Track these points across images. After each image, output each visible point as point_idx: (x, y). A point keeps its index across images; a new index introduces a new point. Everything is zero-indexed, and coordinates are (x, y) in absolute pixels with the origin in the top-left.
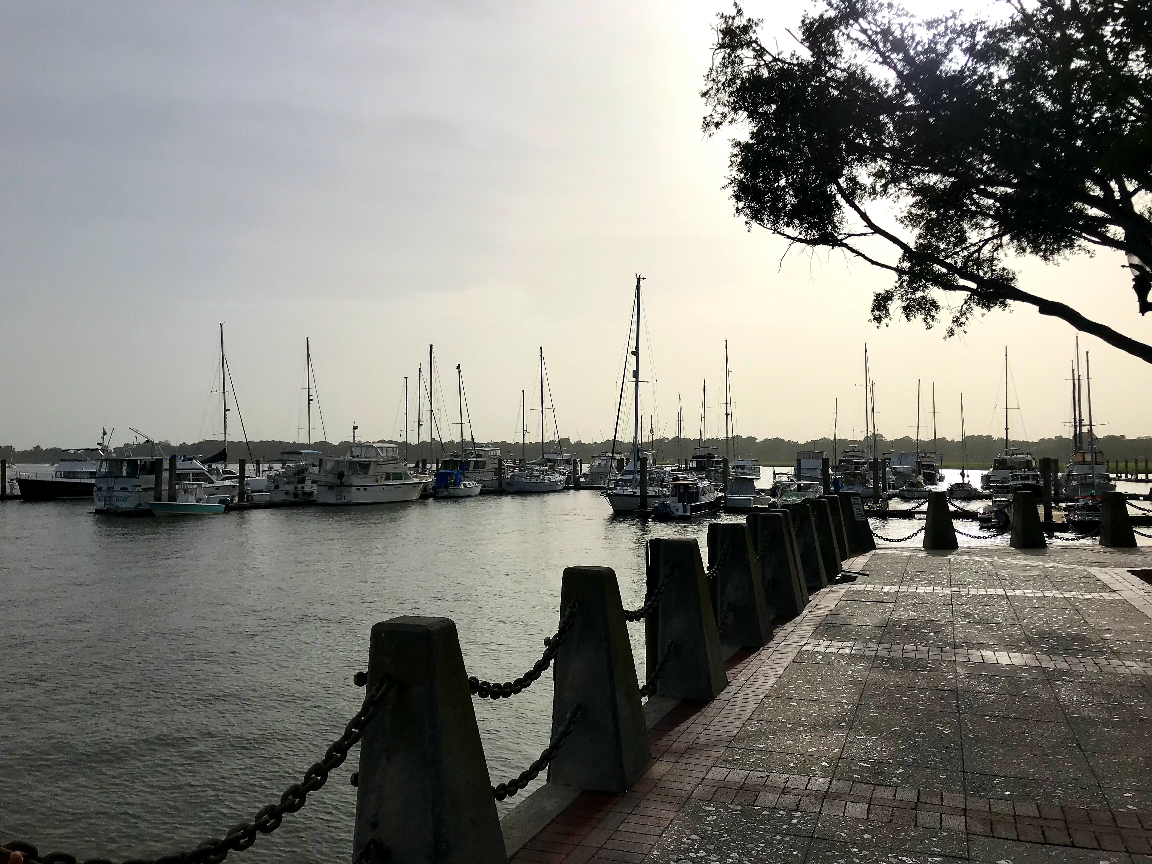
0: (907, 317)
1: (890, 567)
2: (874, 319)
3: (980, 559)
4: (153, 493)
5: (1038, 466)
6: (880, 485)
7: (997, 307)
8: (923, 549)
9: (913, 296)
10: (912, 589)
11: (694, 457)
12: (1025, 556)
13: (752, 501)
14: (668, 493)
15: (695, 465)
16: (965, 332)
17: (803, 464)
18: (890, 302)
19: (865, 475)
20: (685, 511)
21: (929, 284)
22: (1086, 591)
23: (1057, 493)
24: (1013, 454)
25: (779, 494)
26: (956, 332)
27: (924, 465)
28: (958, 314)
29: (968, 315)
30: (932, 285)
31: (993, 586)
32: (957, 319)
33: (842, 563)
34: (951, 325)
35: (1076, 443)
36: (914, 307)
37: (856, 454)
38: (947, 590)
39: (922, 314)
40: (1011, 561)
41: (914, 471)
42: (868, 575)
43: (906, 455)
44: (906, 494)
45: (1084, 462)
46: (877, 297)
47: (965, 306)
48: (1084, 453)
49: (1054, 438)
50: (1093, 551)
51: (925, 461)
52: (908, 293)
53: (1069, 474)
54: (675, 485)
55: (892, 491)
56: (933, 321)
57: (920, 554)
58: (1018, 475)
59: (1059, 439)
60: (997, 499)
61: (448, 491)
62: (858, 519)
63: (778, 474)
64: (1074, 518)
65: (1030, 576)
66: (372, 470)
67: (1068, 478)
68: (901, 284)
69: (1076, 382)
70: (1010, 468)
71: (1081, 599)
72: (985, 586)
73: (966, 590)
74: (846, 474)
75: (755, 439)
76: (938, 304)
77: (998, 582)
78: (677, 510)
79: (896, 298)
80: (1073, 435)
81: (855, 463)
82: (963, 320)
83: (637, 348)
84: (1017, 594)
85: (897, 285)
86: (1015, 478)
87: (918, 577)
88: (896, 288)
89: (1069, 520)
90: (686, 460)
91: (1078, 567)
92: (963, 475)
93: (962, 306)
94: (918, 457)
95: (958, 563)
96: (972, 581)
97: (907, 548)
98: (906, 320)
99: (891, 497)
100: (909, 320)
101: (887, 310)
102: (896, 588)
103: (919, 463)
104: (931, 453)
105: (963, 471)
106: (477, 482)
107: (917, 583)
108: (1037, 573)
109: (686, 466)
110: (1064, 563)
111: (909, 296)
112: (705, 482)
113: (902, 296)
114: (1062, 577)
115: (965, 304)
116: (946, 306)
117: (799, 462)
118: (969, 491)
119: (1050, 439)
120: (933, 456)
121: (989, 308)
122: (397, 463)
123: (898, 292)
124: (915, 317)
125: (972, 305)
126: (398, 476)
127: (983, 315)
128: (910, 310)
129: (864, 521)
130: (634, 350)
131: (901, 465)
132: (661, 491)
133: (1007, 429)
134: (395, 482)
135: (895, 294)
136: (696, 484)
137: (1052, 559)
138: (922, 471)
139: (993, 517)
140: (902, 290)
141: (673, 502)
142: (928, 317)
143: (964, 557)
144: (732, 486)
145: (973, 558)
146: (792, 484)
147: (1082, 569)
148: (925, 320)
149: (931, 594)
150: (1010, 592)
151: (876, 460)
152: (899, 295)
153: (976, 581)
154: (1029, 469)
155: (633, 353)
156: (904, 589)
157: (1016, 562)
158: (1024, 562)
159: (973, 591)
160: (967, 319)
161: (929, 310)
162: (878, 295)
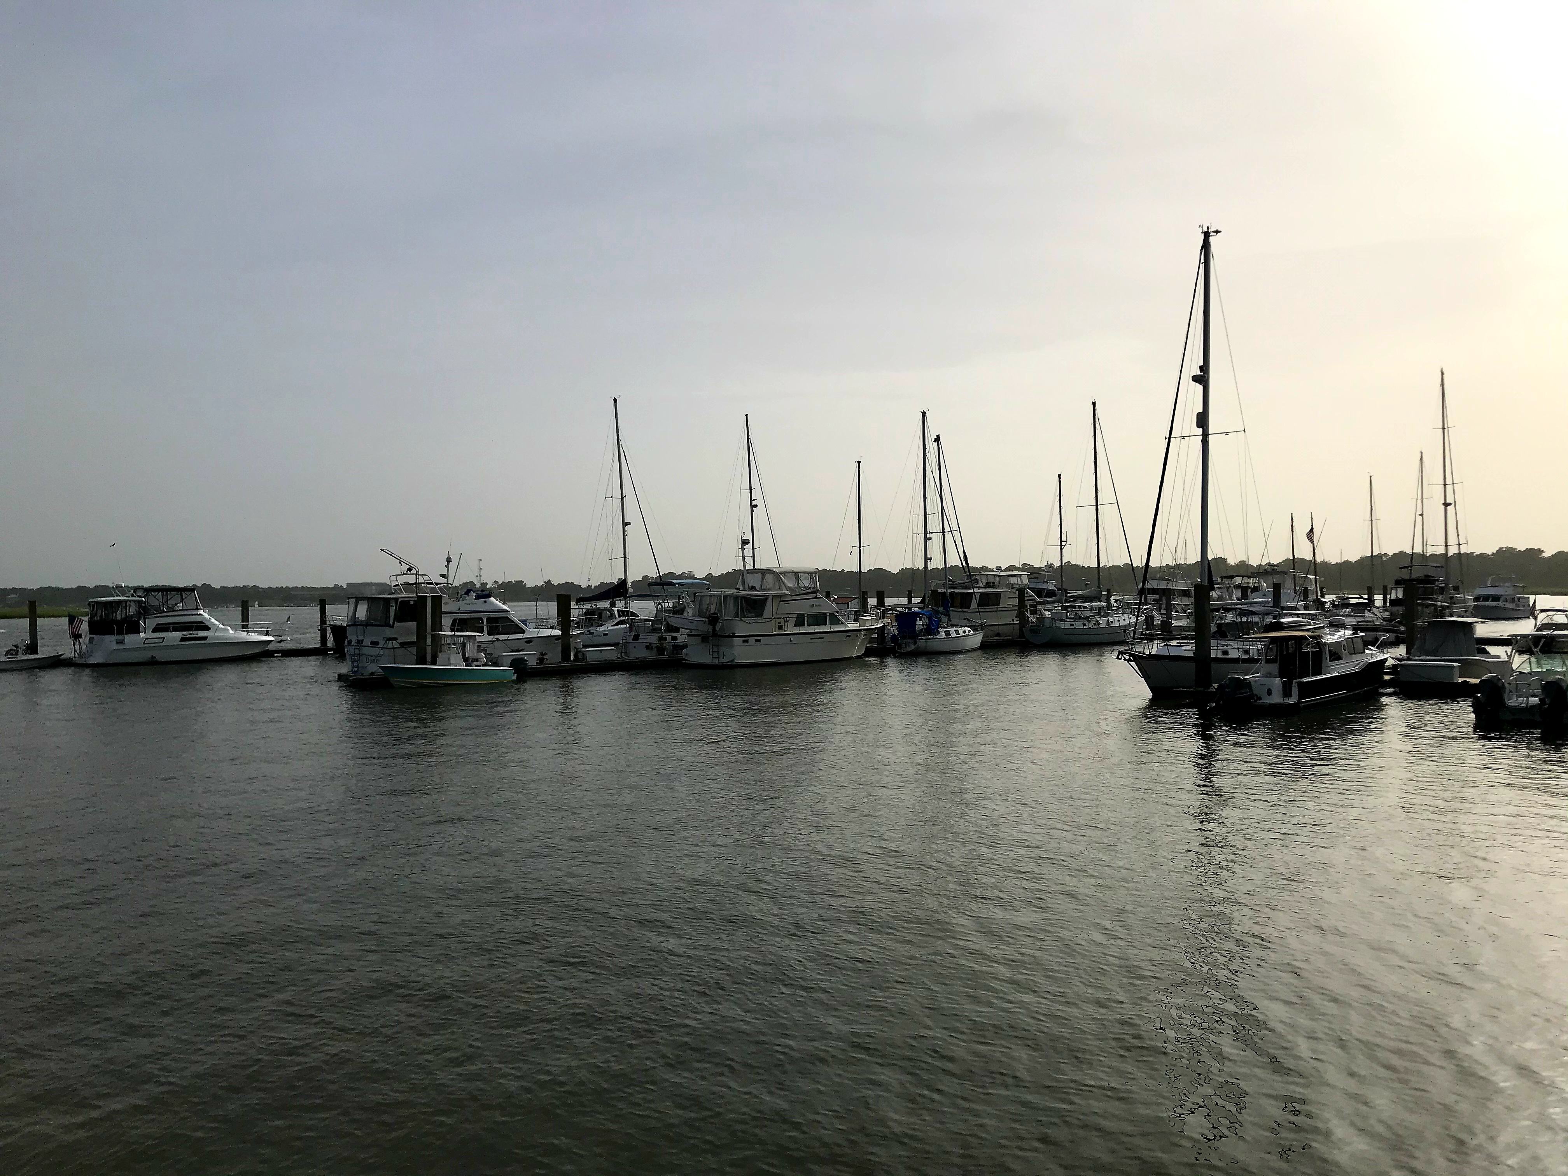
4: (414, 650)
20: (1287, 693)
54: (1273, 639)
61: (915, 643)
63: (1543, 611)
66: (768, 612)
78: (1269, 692)
83: (1204, 368)
106: (975, 629)
112: (1341, 633)
122: (816, 598)
126: (819, 619)
130: (1198, 372)
134: (811, 629)
141: (1265, 675)
144: (1423, 637)
155: (1196, 379)
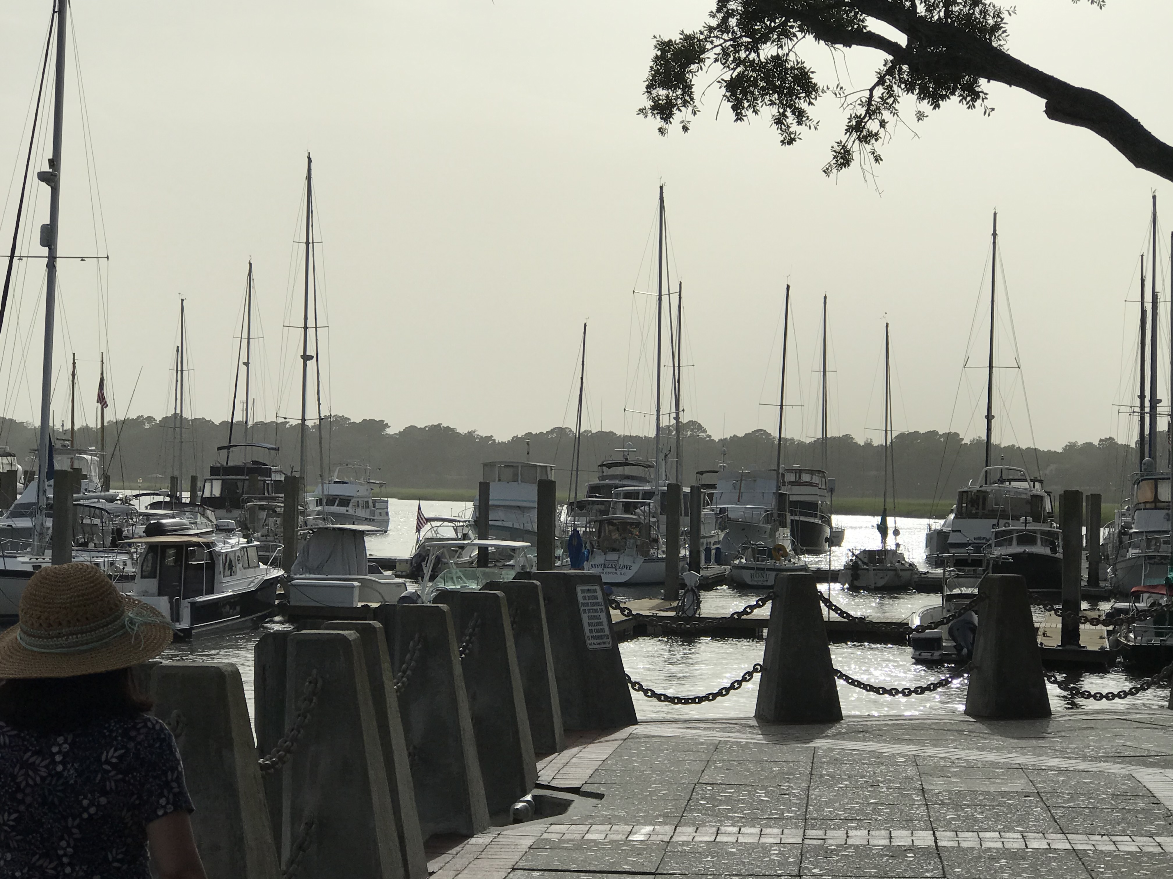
0: (734, 108)
1: (662, 772)
2: (653, 108)
3: (887, 749)
5: (1057, 510)
6: (684, 552)
7: (955, 99)
8: (754, 723)
9: (753, 56)
10: (706, 836)
11: (215, 471)
12: (998, 741)
13: (356, 593)
14: (130, 569)
15: (217, 493)
16: (878, 159)
17: (496, 495)
18: (694, 67)
19: (649, 527)
21: (794, 26)
22: (1124, 833)
23: (1094, 578)
24: (1002, 481)
25: (427, 571)
26: (856, 156)
27: (795, 504)
28: (862, 111)
29: (886, 115)
30: (801, 30)
31: (908, 823)
32: (859, 123)
33: (539, 765)
34: (844, 139)
35: (1142, 457)
36: (756, 86)
37: (628, 470)
38: (793, 836)
39: (772, 103)
40: (962, 754)
41: (768, 518)
42: (600, 796)
43: (752, 477)
44: (747, 576)
45: (1156, 503)
46: (663, 51)
47: (879, 91)
48: (1156, 480)
49: (1096, 443)
50: (1153, 725)
51: (797, 494)
52: (740, 45)
53: (1124, 532)
54: (152, 548)
55: (714, 569)
56: (800, 123)
57: (744, 738)
58: (1011, 532)
59: (1109, 443)
60: (956, 591)
62: (592, 644)
63: (429, 520)
64: (1126, 637)
65: (1004, 794)
67: (1121, 542)
68: (725, 20)
69: (1149, 307)
70: (991, 514)
71: (1109, 854)
72: (889, 824)
73: (841, 833)
74: (601, 522)
75: (382, 425)
76: (815, 79)
77: (922, 811)
79: (710, 56)
80: (1135, 437)
81: (628, 495)
82: (873, 125)
83: (54, 162)
84: (964, 845)
85: (714, 23)
86: (1003, 538)
87: (728, 800)
88: (711, 29)
89: (1116, 643)
90: (194, 479)
91: (1116, 769)
92: (883, 529)
93: (871, 90)
94: (781, 482)
95: (836, 762)
96: (861, 811)
97: (714, 721)
98: (733, 115)
99: (709, 585)
100: (739, 117)
101: (687, 89)
102: (664, 831)
103: (781, 498)
104: (811, 472)
105: (884, 521)
107: (721, 817)
108: (1019, 784)
109: (193, 496)
110: (1085, 758)
111: (743, 55)
112: (233, 541)
113: (725, 53)
114: (1072, 798)
115: (877, 84)
116: (833, 86)
117: (484, 489)
118: (895, 570)
119: (1089, 445)
120: (816, 479)
121: (936, 99)
123: (717, 42)
124: (756, 112)
125: (895, 87)
127: (920, 116)
128: (745, 93)
129: (606, 650)
130: (46, 168)
131: (739, 501)
132: (112, 564)
133: (989, 418)
135: (709, 46)
136: (209, 545)
137: (1058, 747)
138: (789, 518)
139: (945, 635)
140: (725, 36)
141: (145, 593)
142: (789, 113)
143: (850, 745)
144: (306, 552)
145: (872, 746)
146: (462, 547)
147: (1124, 772)
148: (779, 121)
149: (749, 848)
150: (946, 840)
151: (674, 489)
152: (718, 50)
153: (869, 810)
154: (1037, 519)
155: (43, 177)
156: (685, 834)
157: (973, 755)
158: (991, 757)
159: (858, 837)
160: (883, 124)
161: (791, 92)
162: (665, 46)
